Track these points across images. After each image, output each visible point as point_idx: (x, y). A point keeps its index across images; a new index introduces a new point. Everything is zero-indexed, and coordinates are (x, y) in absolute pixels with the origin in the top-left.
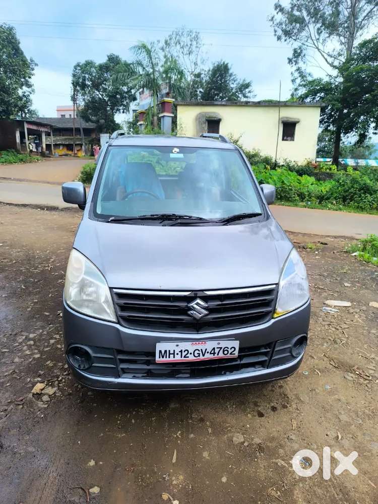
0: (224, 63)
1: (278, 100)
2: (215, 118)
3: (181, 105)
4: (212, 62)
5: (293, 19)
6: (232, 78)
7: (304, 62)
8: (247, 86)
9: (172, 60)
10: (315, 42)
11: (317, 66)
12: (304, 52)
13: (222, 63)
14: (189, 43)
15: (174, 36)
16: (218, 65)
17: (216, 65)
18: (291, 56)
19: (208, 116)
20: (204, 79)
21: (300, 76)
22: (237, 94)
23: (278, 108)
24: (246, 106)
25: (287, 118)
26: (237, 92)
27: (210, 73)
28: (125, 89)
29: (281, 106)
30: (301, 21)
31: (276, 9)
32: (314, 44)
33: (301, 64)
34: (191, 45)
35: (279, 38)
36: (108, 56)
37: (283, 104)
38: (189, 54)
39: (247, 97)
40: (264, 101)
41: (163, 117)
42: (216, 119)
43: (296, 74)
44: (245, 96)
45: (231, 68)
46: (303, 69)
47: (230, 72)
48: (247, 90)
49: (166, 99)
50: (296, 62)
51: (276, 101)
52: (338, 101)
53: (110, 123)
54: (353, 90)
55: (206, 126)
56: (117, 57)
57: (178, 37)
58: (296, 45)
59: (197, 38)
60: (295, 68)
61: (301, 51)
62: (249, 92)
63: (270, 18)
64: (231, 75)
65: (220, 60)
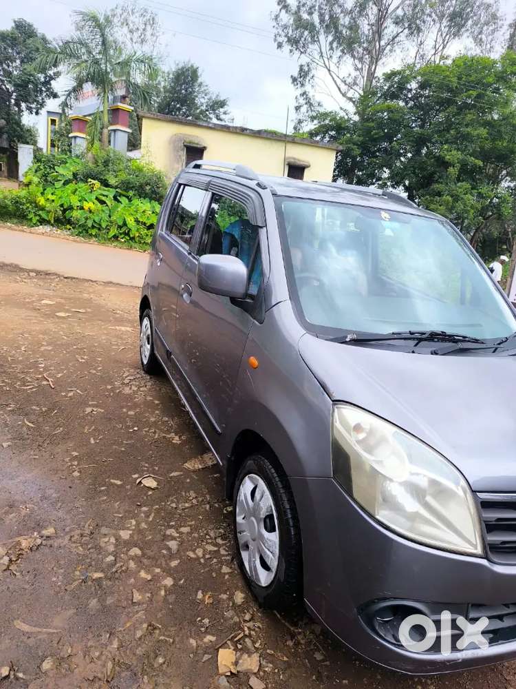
0: (192, 66)
1: (285, 133)
2: (197, 144)
3: (148, 118)
4: (175, 62)
5: (300, 24)
6: (203, 89)
7: (312, 86)
8: (222, 104)
9: (116, 47)
10: (326, 60)
11: (329, 95)
12: (313, 72)
13: (190, 66)
14: (142, 27)
15: (119, 11)
16: (183, 68)
17: (180, 67)
18: (296, 74)
19: (187, 140)
20: (163, 84)
21: (306, 104)
22: (207, 113)
23: (283, 144)
24: (243, 134)
25: (294, 159)
26: (207, 110)
27: (171, 76)
28: (42, 77)
29: (288, 142)
30: (310, 27)
31: (279, 4)
32: (324, 63)
33: (308, 88)
34: (144, 30)
35: (280, 46)
36: (15, 22)
37: (290, 139)
38: (142, 42)
39: (221, 120)
40: (265, 131)
41: (115, 131)
42: (199, 146)
43: (302, 101)
44: (219, 119)
45: (201, 75)
46: (310, 95)
47: (200, 80)
48: (221, 110)
49: (121, 105)
50: (302, 85)
51: (282, 134)
52: (357, 145)
53: (15, 126)
54: (376, 134)
55: (183, 154)
56: (30, 26)
57: (125, 14)
58: (304, 59)
59: (152, 22)
60: (300, 91)
61: (309, 70)
62: (225, 113)
63: (273, 17)
64: (200, 85)
65: (186, 60)
